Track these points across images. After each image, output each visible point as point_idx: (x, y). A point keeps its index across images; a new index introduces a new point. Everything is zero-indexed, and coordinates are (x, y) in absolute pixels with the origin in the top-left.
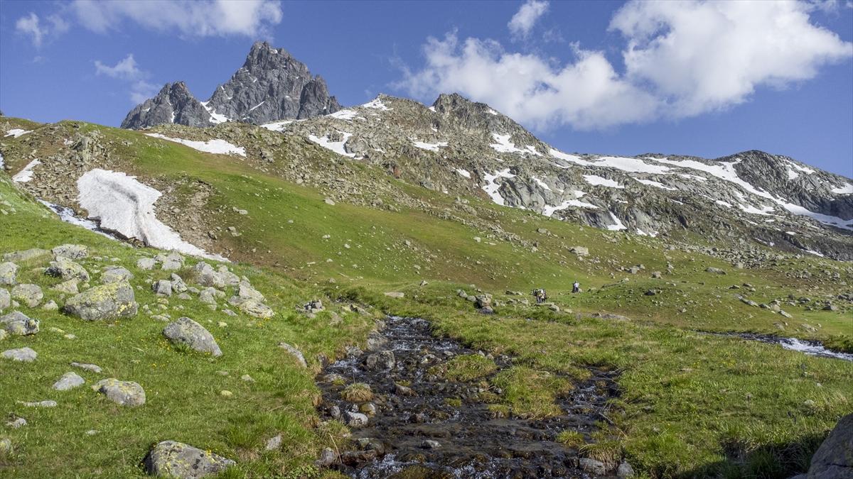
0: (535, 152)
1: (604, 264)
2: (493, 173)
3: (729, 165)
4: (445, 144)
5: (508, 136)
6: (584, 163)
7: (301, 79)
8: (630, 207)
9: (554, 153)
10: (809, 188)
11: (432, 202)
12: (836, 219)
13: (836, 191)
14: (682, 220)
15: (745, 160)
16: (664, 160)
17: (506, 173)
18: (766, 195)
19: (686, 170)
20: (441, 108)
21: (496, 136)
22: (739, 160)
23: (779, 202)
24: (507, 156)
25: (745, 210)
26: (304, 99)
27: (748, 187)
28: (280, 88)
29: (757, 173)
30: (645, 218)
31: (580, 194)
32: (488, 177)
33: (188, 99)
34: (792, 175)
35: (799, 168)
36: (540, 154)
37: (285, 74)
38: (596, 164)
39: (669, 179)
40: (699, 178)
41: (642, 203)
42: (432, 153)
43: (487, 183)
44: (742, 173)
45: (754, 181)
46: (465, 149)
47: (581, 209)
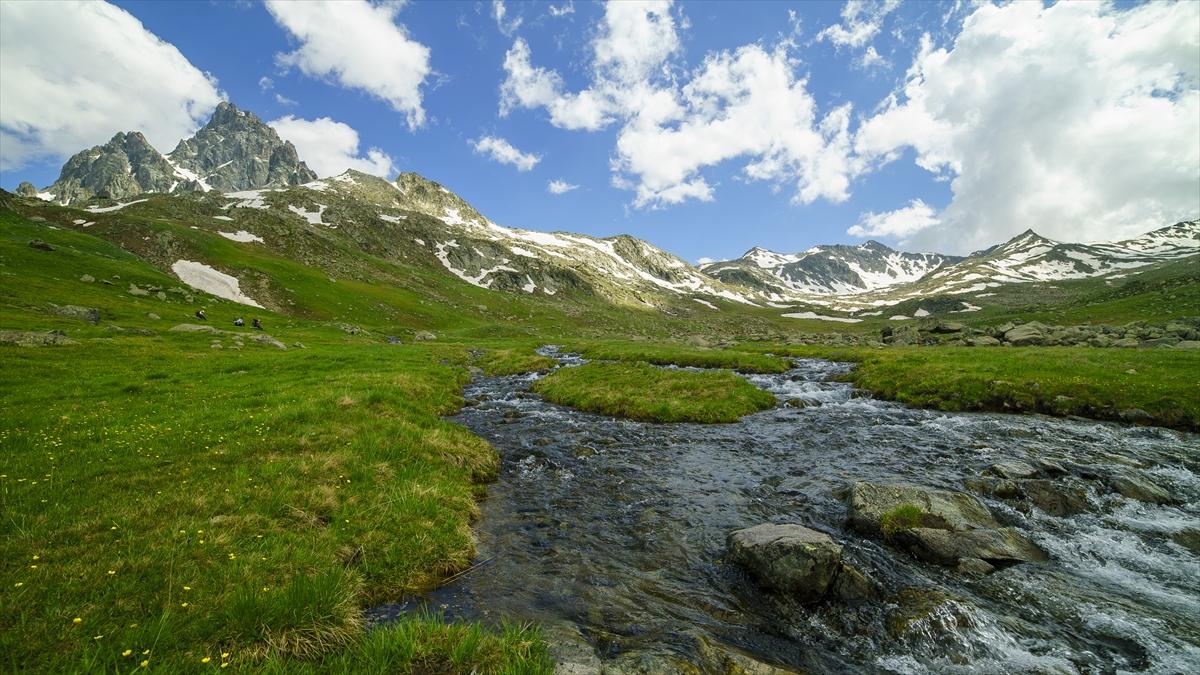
0: (477, 225)
1: (494, 314)
2: (442, 243)
3: (610, 243)
4: (405, 218)
5: (457, 211)
6: (513, 235)
7: (270, 143)
8: (540, 272)
9: (493, 227)
10: (655, 263)
11: (395, 275)
12: (668, 283)
13: (669, 265)
14: (573, 282)
15: (619, 241)
16: (569, 237)
17: (453, 243)
18: (630, 265)
19: (582, 246)
20: (403, 184)
21: (447, 210)
22: (616, 241)
23: (637, 271)
24: (455, 228)
25: (616, 275)
26: (274, 162)
27: (620, 259)
28: (250, 149)
29: (626, 250)
30: (549, 280)
31: (506, 261)
32: (439, 246)
33: (146, 151)
34: (646, 253)
35: (650, 249)
36: (481, 227)
37: (254, 137)
38: (524, 238)
39: (569, 252)
40: (590, 252)
41: (548, 269)
42: (395, 225)
43: (438, 250)
44: (617, 251)
45: (623, 255)
46: (421, 222)
47: (507, 272)
